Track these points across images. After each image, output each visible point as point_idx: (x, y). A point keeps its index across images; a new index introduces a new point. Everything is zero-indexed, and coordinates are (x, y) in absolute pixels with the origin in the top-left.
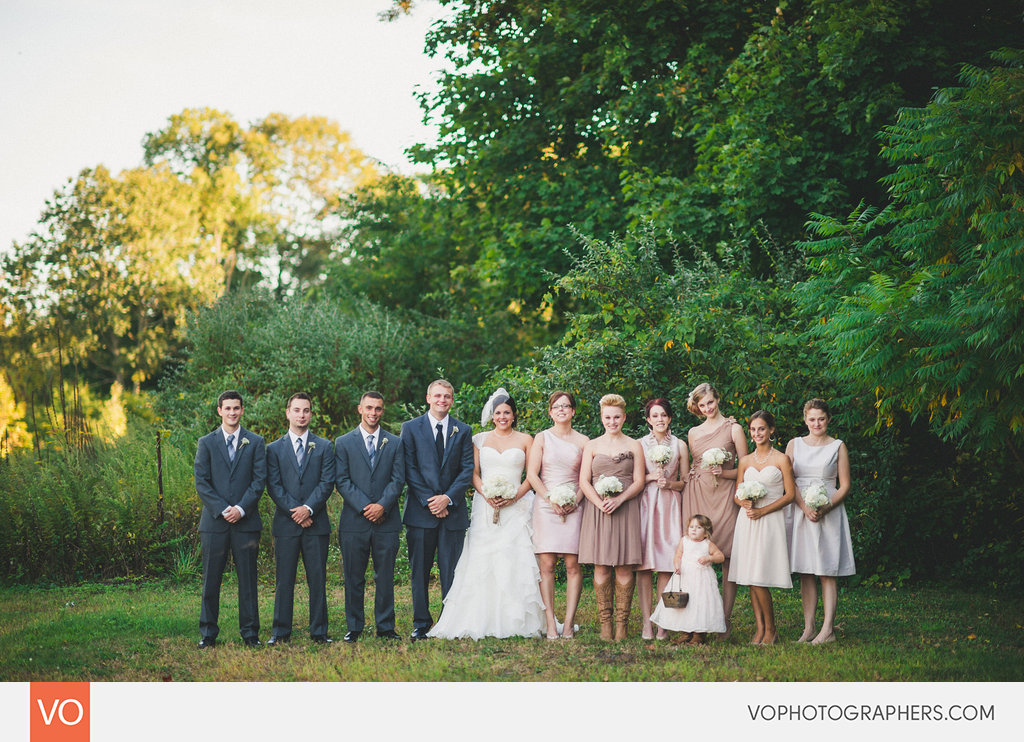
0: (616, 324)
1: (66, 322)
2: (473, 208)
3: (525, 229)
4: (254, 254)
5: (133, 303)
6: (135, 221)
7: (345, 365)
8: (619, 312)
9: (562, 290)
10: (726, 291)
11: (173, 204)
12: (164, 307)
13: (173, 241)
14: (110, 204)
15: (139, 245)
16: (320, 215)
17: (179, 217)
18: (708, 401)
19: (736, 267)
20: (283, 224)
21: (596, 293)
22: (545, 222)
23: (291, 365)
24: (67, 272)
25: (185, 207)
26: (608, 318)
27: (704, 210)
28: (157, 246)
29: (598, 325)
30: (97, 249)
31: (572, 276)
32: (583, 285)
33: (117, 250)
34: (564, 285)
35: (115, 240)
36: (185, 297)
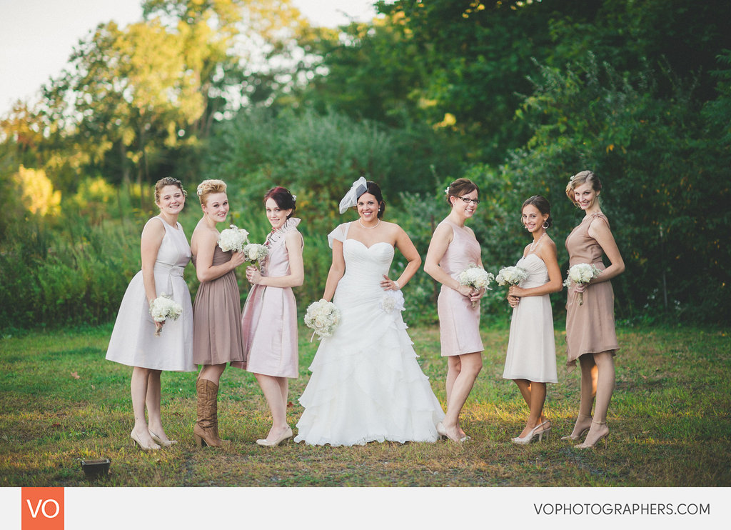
0: (569, 132)
1: (87, 132)
2: (422, 49)
3: (467, 63)
4: (220, 85)
5: (135, 119)
6: (137, 61)
7: (348, 163)
8: (571, 123)
9: (529, 107)
10: (642, 108)
11: (165, 48)
12: (159, 122)
13: (164, 74)
14: (118, 49)
15: (140, 78)
16: (269, 56)
17: (169, 58)
18: (584, 190)
19: (647, 90)
20: (242, 63)
21: (554, 110)
22: (481, 58)
23: (309, 163)
24: (88, 98)
25: (173, 50)
26: (563, 129)
27: (613, 48)
28: (153, 78)
29: (555, 134)
30: (110, 81)
31: (536, 96)
32: (542, 103)
33: (124, 82)
34: (531, 104)
35: (124, 74)
36: (173, 114)
